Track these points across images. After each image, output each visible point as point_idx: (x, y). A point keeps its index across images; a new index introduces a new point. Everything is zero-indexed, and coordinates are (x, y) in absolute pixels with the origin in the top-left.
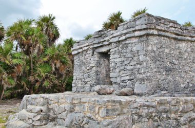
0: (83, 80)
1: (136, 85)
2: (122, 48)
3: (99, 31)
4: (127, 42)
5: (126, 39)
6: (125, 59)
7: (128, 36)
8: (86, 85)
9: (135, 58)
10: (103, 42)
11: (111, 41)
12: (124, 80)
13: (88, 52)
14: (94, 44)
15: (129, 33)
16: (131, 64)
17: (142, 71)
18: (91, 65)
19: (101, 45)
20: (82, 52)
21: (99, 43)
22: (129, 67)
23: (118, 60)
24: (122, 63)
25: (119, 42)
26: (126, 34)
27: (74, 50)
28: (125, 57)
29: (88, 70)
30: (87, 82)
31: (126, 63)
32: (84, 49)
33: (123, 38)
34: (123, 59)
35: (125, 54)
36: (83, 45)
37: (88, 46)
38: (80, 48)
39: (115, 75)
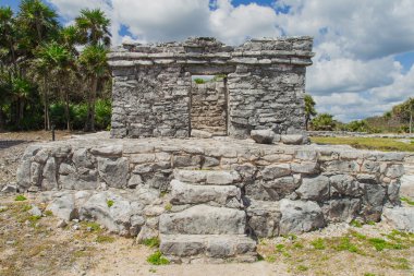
0: (150, 117)
2: (262, 76)
3: (201, 39)
4: (271, 69)
5: (270, 65)
6: (266, 92)
7: (277, 60)
9: (288, 94)
10: (212, 58)
11: (235, 60)
12: (265, 123)
13: (169, 69)
14: (188, 58)
15: (279, 56)
16: (279, 100)
18: (178, 93)
19: (204, 62)
20: (149, 67)
21: (201, 59)
22: (273, 105)
23: (250, 92)
24: (259, 98)
26: (270, 57)
27: (113, 59)
28: (266, 90)
30: (162, 121)
31: (267, 98)
32: (158, 62)
33: (269, 61)
34: (261, 92)
35: (267, 85)
36: (158, 55)
37: (170, 58)
38: (143, 58)
39: (244, 113)
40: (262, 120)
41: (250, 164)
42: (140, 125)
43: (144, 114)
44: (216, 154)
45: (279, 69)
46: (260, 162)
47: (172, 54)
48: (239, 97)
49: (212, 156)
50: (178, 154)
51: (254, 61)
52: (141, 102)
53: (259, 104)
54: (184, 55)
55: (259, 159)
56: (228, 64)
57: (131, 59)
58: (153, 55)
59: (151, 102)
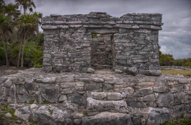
0: (67, 59)
1: (150, 67)
2: (134, 35)
3: (98, 13)
4: (139, 31)
5: (138, 29)
6: (136, 45)
7: (142, 26)
8: (72, 65)
9: (149, 46)
10: (104, 24)
11: (118, 26)
12: (136, 63)
13: (79, 31)
14: (90, 24)
15: (143, 24)
16: (144, 50)
17: (156, 57)
18: (84, 45)
19: (100, 26)
20: (67, 29)
21: (97, 24)
22: (141, 53)
23: (128, 45)
24: (132, 48)
25: (130, 29)
26: (139, 24)
28: (136, 44)
29: (78, 49)
30: (74, 62)
31: (137, 48)
32: (72, 26)
33: (138, 27)
34: (134, 45)
35: (137, 41)
36: (72, 22)
37: (80, 24)
38: (63, 24)
39: (124, 57)
40: (135, 61)
41: (130, 88)
42: (60, 64)
43: (63, 58)
44: (111, 82)
45: (144, 31)
46: (136, 87)
47: (80, 22)
48: (121, 48)
49: (109, 83)
50: (88, 83)
51: (129, 26)
52: (61, 51)
53: (132, 52)
54: (88, 23)
55: (136, 85)
56: (114, 28)
57: (56, 24)
58: (69, 22)
59: (68, 51)
